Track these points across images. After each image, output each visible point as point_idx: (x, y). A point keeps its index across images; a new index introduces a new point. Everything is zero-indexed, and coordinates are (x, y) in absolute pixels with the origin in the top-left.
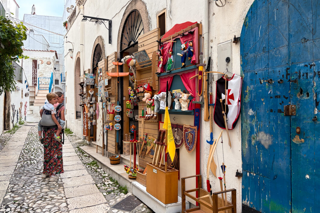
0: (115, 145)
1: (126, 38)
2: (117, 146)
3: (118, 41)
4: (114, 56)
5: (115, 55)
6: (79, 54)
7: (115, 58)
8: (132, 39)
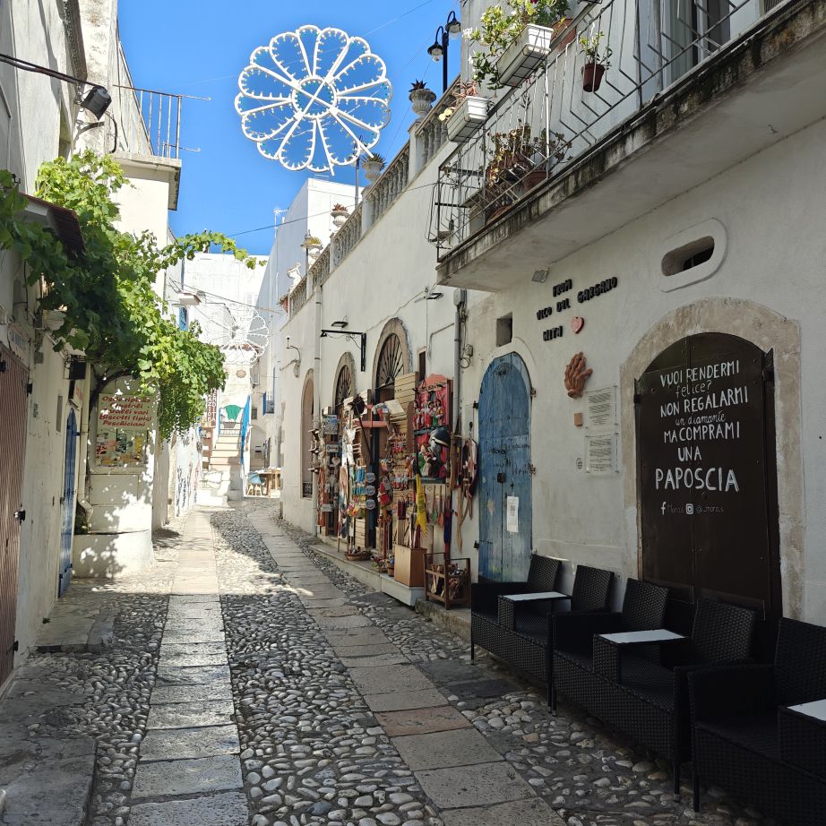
1: (383, 370)
6: (311, 374)
8: (390, 375)
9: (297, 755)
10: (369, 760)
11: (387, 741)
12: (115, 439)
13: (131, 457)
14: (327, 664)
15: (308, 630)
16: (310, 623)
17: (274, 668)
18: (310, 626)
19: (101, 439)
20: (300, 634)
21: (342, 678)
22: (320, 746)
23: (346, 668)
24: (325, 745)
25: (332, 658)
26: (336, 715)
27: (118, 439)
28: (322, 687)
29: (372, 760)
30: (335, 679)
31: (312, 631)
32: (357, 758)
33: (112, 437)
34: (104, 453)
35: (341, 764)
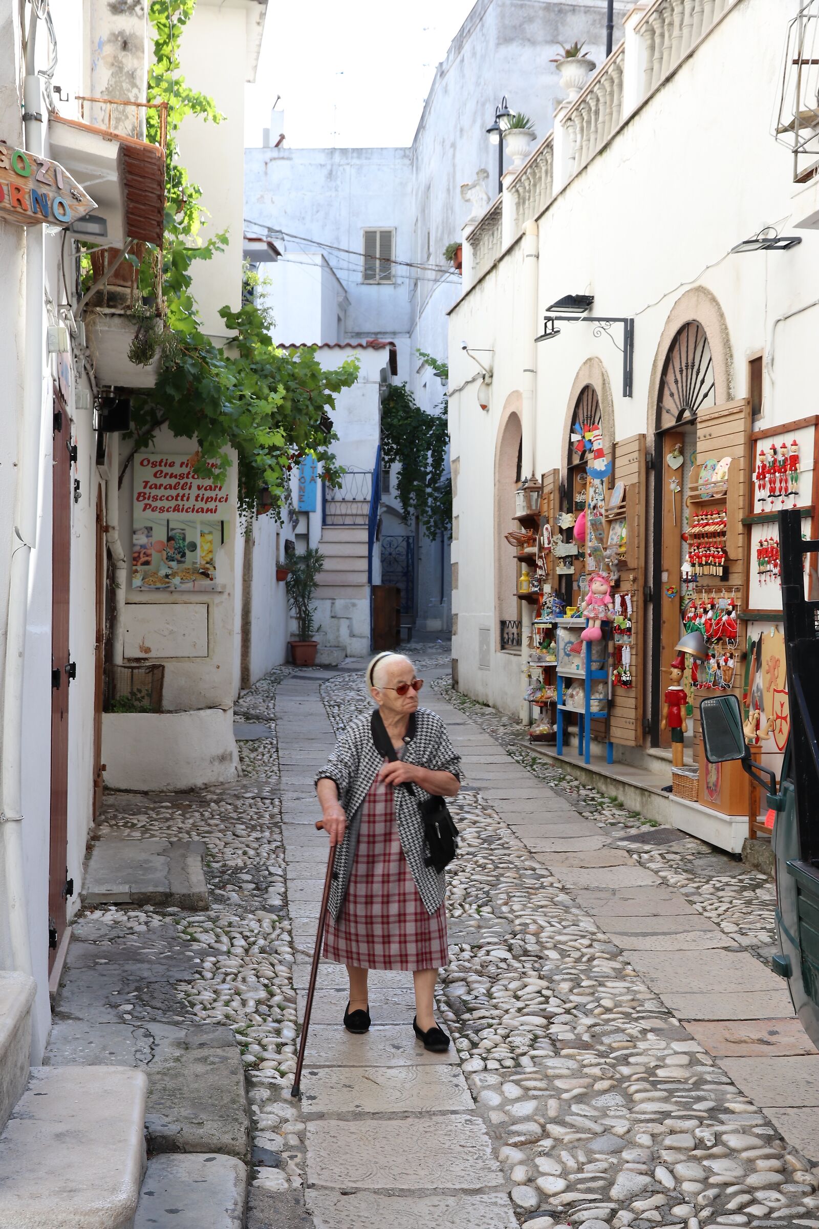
0: (636, 719)
1: (672, 395)
2: (639, 723)
3: (650, 396)
4: (635, 446)
5: (640, 443)
6: (516, 403)
7: (640, 454)
8: (687, 404)
9: (557, 1071)
10: (681, 1086)
11: (711, 1062)
12: (165, 539)
13: (195, 571)
14: (586, 942)
15: (542, 887)
16: (543, 876)
17: (495, 944)
18: (546, 881)
19: (141, 539)
20: (530, 892)
21: (617, 965)
22: (594, 1061)
23: (622, 951)
24: (602, 1060)
25: (594, 934)
26: (614, 1020)
27: (170, 539)
28: (583, 977)
29: (687, 1087)
30: (603, 966)
31: (551, 890)
32: (660, 1082)
33: (160, 535)
34: (147, 563)
35: (633, 1089)
